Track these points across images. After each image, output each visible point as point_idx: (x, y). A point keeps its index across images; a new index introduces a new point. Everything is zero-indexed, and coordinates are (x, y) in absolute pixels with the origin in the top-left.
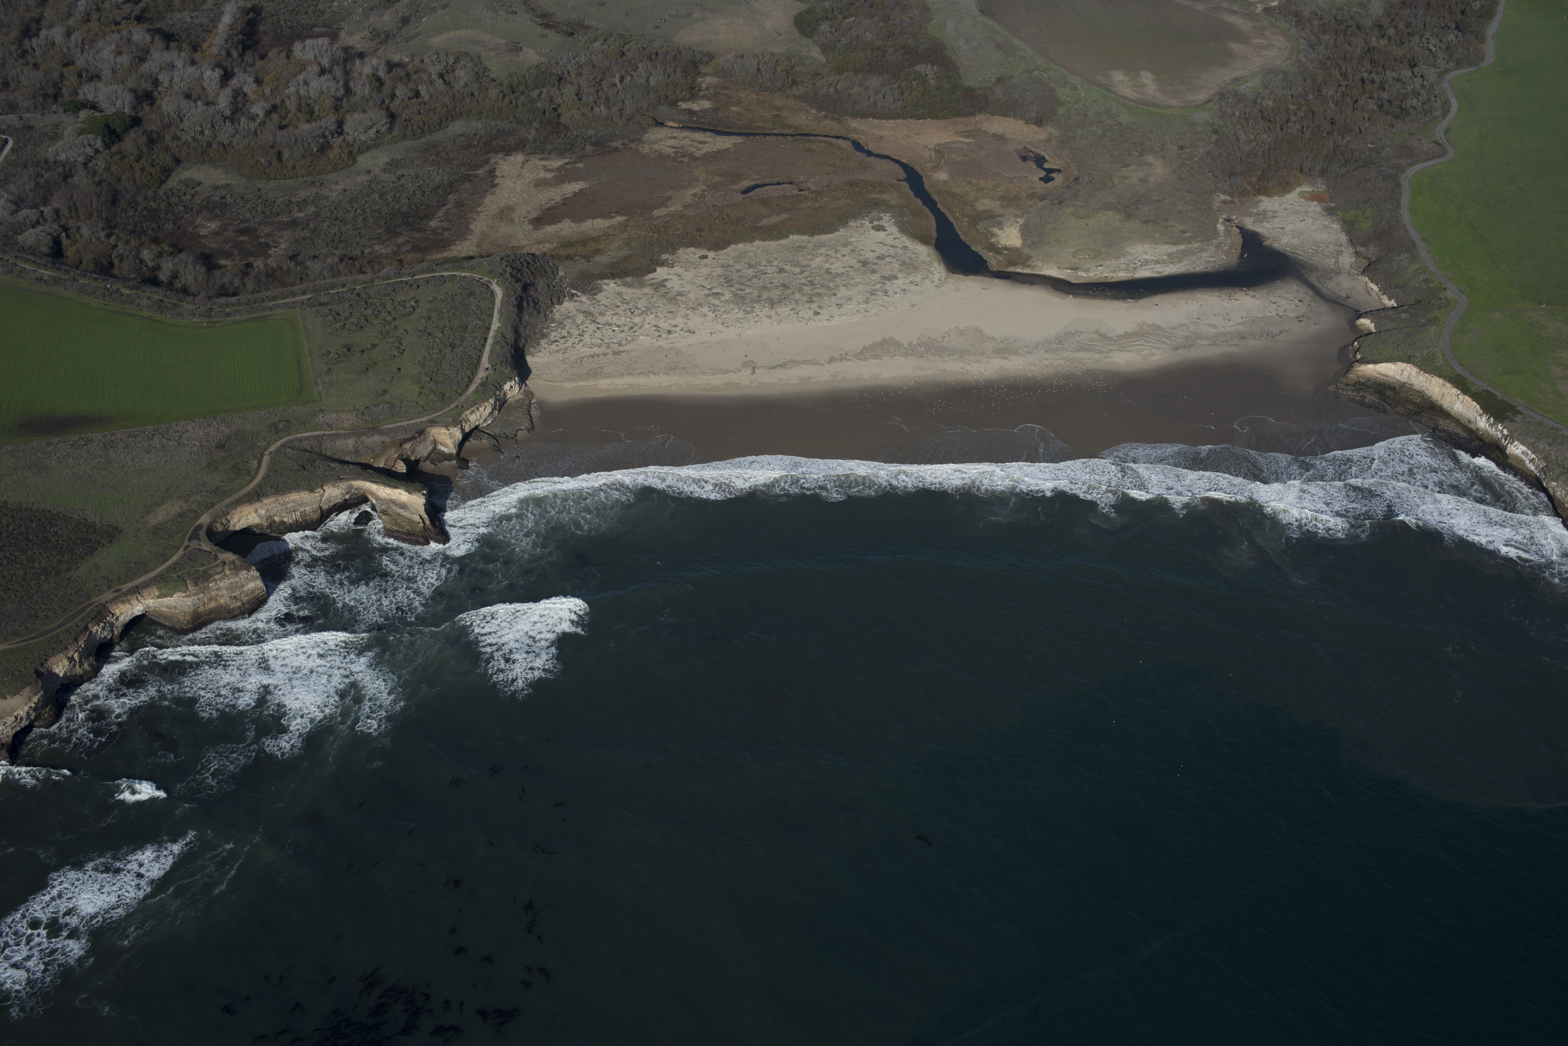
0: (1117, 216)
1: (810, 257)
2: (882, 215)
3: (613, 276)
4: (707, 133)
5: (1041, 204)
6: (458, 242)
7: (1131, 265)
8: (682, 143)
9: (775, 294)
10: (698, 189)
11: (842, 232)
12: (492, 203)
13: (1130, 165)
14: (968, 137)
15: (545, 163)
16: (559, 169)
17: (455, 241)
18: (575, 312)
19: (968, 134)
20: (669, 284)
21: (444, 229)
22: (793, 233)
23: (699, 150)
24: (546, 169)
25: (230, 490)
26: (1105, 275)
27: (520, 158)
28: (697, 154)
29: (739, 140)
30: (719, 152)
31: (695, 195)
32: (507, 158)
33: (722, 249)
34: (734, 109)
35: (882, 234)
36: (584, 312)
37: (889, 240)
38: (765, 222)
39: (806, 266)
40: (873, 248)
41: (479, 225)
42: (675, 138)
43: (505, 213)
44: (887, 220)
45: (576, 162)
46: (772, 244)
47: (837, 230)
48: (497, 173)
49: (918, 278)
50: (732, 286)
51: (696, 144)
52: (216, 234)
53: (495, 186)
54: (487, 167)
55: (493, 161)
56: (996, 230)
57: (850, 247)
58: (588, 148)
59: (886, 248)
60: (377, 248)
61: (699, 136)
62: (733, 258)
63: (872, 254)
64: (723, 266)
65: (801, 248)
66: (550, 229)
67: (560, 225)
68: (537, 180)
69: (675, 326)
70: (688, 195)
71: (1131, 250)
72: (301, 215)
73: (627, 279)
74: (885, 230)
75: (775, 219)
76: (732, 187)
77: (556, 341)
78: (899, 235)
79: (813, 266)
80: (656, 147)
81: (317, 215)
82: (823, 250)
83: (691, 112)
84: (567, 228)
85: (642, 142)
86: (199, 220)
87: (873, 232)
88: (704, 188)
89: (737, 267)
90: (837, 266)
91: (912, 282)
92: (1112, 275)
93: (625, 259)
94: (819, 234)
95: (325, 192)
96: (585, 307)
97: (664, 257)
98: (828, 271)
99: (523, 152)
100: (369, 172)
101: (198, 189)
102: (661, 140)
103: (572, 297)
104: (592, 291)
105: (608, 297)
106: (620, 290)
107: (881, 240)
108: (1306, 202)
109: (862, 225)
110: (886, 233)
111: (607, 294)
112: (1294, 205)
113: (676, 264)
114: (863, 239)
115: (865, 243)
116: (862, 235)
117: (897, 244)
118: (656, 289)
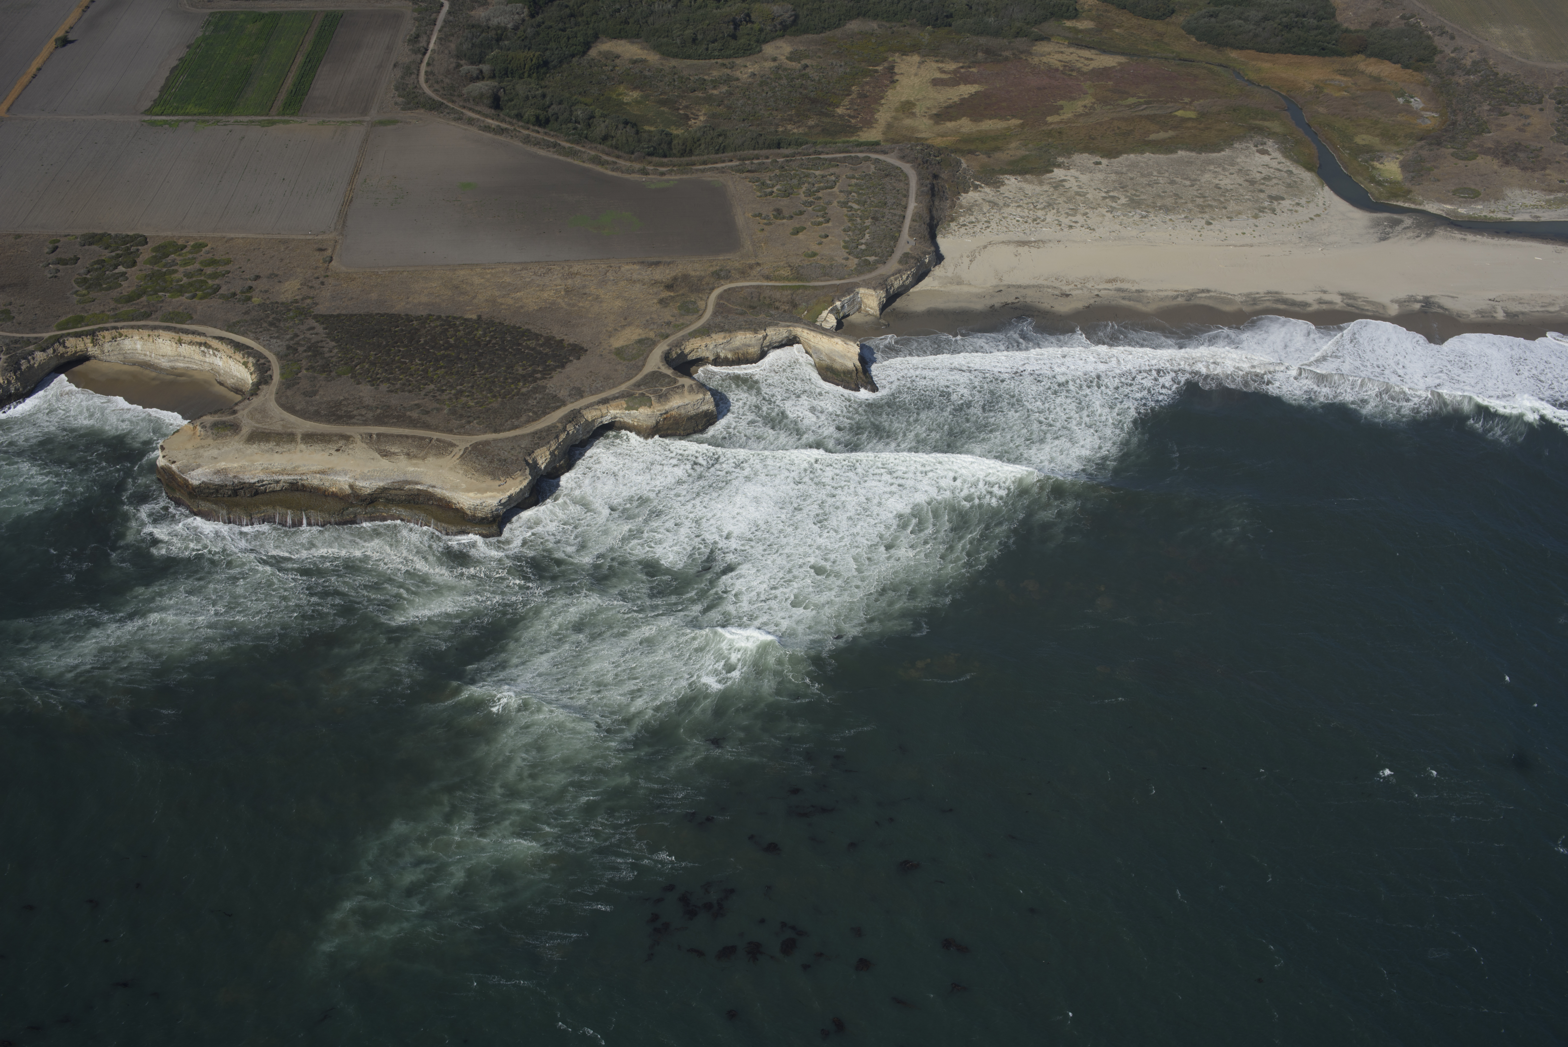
0: (1495, 161)
1: (1199, 172)
2: (1265, 140)
3: (1013, 173)
4: (1093, 51)
5: (1419, 144)
6: (865, 129)
7: (1509, 207)
8: (1069, 58)
9: (1169, 202)
10: (1088, 101)
11: (1227, 152)
12: (895, 96)
13: (1507, 114)
14: (1345, 75)
15: (940, 65)
16: (955, 72)
17: (861, 128)
18: (981, 201)
19: (1344, 73)
20: (1067, 185)
21: (849, 116)
22: (1182, 149)
23: (1085, 65)
24: (941, 71)
25: (683, 324)
26: (1484, 214)
27: (916, 58)
28: (1085, 69)
29: (1122, 59)
30: (1106, 69)
31: (1085, 106)
32: (904, 57)
33: (1115, 158)
34: (1117, 30)
35: (1266, 158)
36: (989, 202)
37: (1274, 164)
38: (1153, 137)
39: (1195, 180)
40: (1260, 169)
41: (883, 116)
42: (1062, 52)
43: (907, 107)
44: (1270, 145)
45: (970, 67)
46: (1162, 157)
47: (1223, 150)
48: (896, 70)
49: (1303, 201)
50: (1127, 191)
51: (1082, 60)
52: (637, 102)
53: (893, 82)
54: (886, 64)
55: (890, 59)
56: (1376, 164)
57: (1237, 167)
58: (980, 55)
59: (1272, 170)
60: (789, 127)
61: (1087, 53)
62: (1126, 166)
63: (1258, 175)
64: (1116, 173)
65: (1190, 163)
66: (950, 125)
67: (959, 122)
68: (933, 80)
69: (1076, 222)
70: (1079, 106)
71: (1510, 194)
72: (715, 92)
73: (1027, 176)
74: (1269, 154)
75: (1162, 135)
76: (1120, 102)
77: (965, 225)
78: (1283, 160)
79: (1203, 181)
80: (1045, 59)
81: (731, 94)
82: (1212, 167)
83: (1077, 31)
84: (966, 125)
85: (1031, 54)
86: (621, 89)
87: (1257, 154)
88: (1094, 100)
89: (1130, 175)
90: (1226, 182)
91: (1298, 204)
92: (1492, 215)
93: (1024, 158)
94: (1206, 152)
95: (738, 74)
96: (990, 198)
97: (1060, 160)
98: (1217, 187)
99: (919, 53)
100: (775, 59)
101: (617, 61)
102: (1049, 54)
103: (976, 187)
104: (997, 184)
105: (1011, 191)
106: (1021, 185)
107: (1266, 163)
109: (1247, 148)
110: (1270, 157)
111: (1009, 188)
113: (1072, 167)
114: (1249, 160)
115: (1251, 164)
116: (1247, 156)
117: (1282, 168)
118: (1055, 188)
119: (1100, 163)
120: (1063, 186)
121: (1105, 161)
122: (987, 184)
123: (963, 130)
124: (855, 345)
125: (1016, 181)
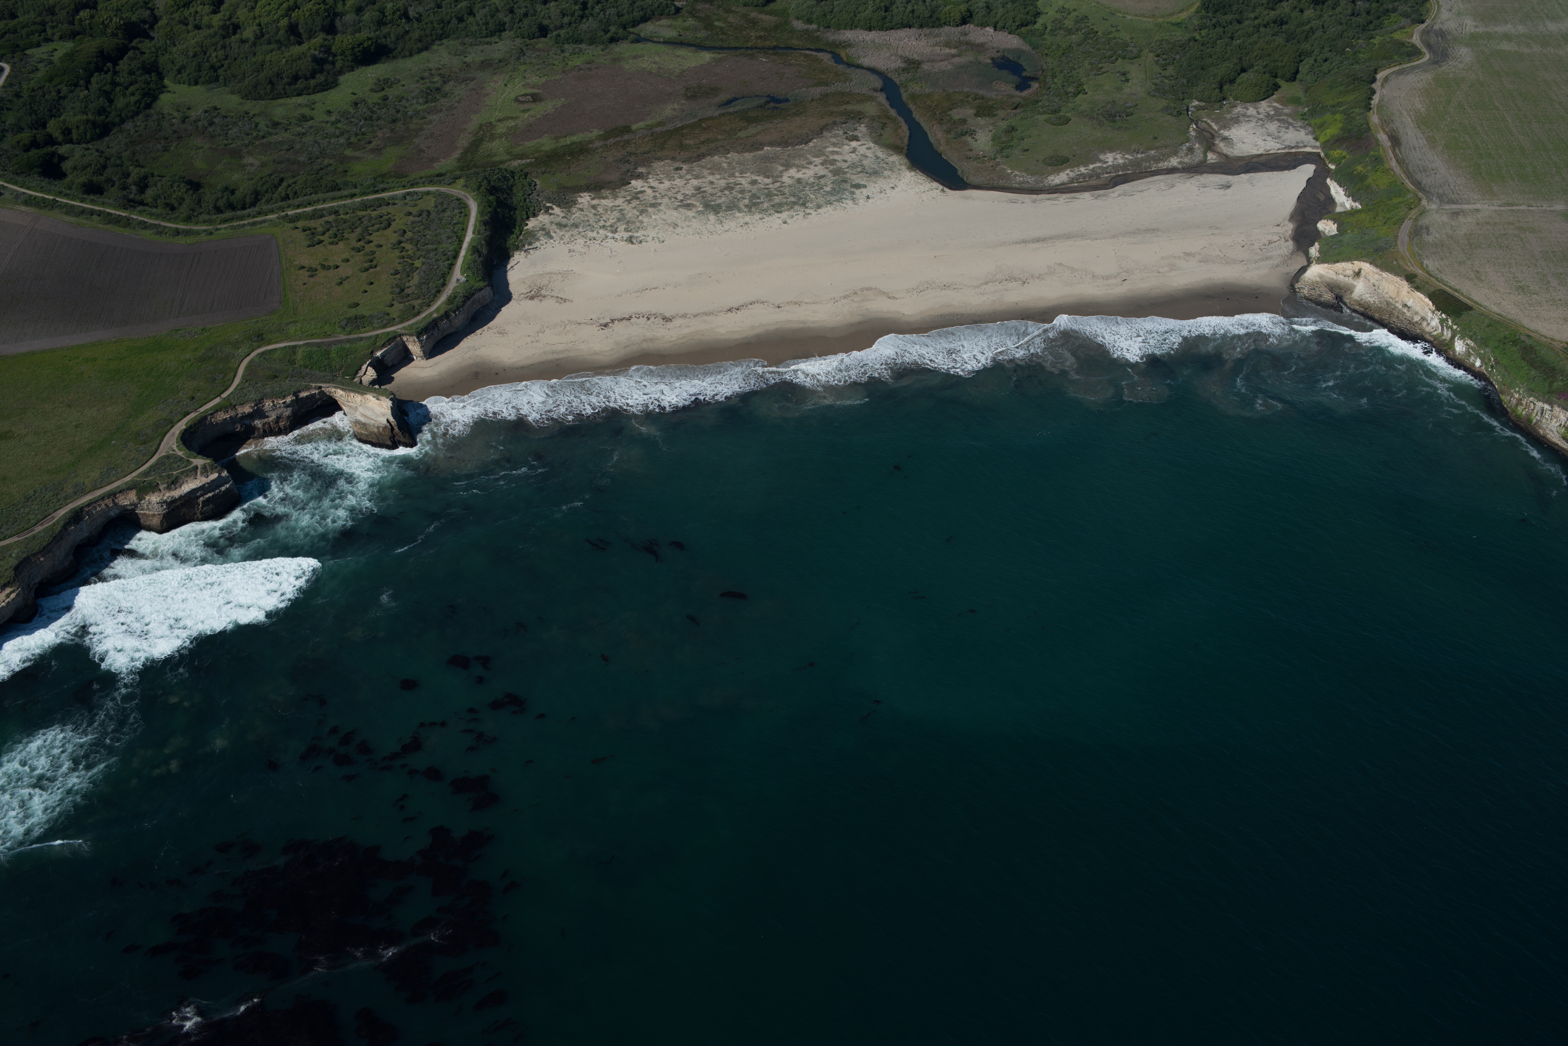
0: (1089, 124)
1: (783, 168)
2: (857, 125)
3: (588, 189)
6: (440, 159)
7: (1099, 171)
8: (665, 59)
10: (678, 103)
11: (815, 143)
13: (1105, 73)
14: (948, 47)
15: (527, 79)
17: (437, 158)
18: (549, 224)
19: (948, 45)
20: (642, 196)
21: (426, 146)
22: (768, 145)
23: (679, 66)
27: (503, 76)
28: (678, 71)
29: (721, 54)
30: (697, 67)
31: (674, 109)
32: (493, 76)
33: (697, 161)
34: (717, 24)
35: (855, 145)
36: (559, 224)
37: (862, 150)
38: (740, 135)
39: (777, 177)
40: (847, 157)
42: (658, 55)
43: (487, 130)
44: (861, 130)
46: (746, 156)
47: (811, 141)
48: (484, 91)
49: (887, 186)
50: (704, 197)
51: (676, 60)
53: (481, 103)
56: (968, 139)
57: (823, 158)
59: (859, 157)
61: (684, 53)
62: (708, 169)
63: (844, 163)
64: (696, 178)
65: (774, 159)
66: (530, 144)
67: (540, 141)
68: (519, 96)
70: (668, 109)
71: (1101, 157)
73: (602, 192)
74: (858, 140)
75: (751, 131)
76: (711, 100)
78: (872, 145)
80: (638, 63)
82: (796, 161)
88: (683, 102)
89: (710, 179)
90: (808, 175)
91: (879, 191)
94: (793, 145)
95: (314, 112)
96: (559, 219)
97: (639, 170)
98: (799, 182)
99: (507, 71)
100: (353, 92)
101: (188, 112)
102: (644, 56)
103: (547, 210)
104: (567, 203)
105: (582, 210)
106: (595, 202)
107: (854, 151)
108: (1280, 107)
109: (836, 136)
110: (859, 143)
111: (581, 206)
112: (1268, 109)
113: (650, 176)
114: (836, 149)
115: (837, 153)
116: (834, 145)
117: (869, 154)
118: (629, 202)
119: (681, 169)
120: (638, 198)
121: (685, 167)
122: (559, 206)
123: (544, 148)
124: (388, 400)
125: (588, 198)
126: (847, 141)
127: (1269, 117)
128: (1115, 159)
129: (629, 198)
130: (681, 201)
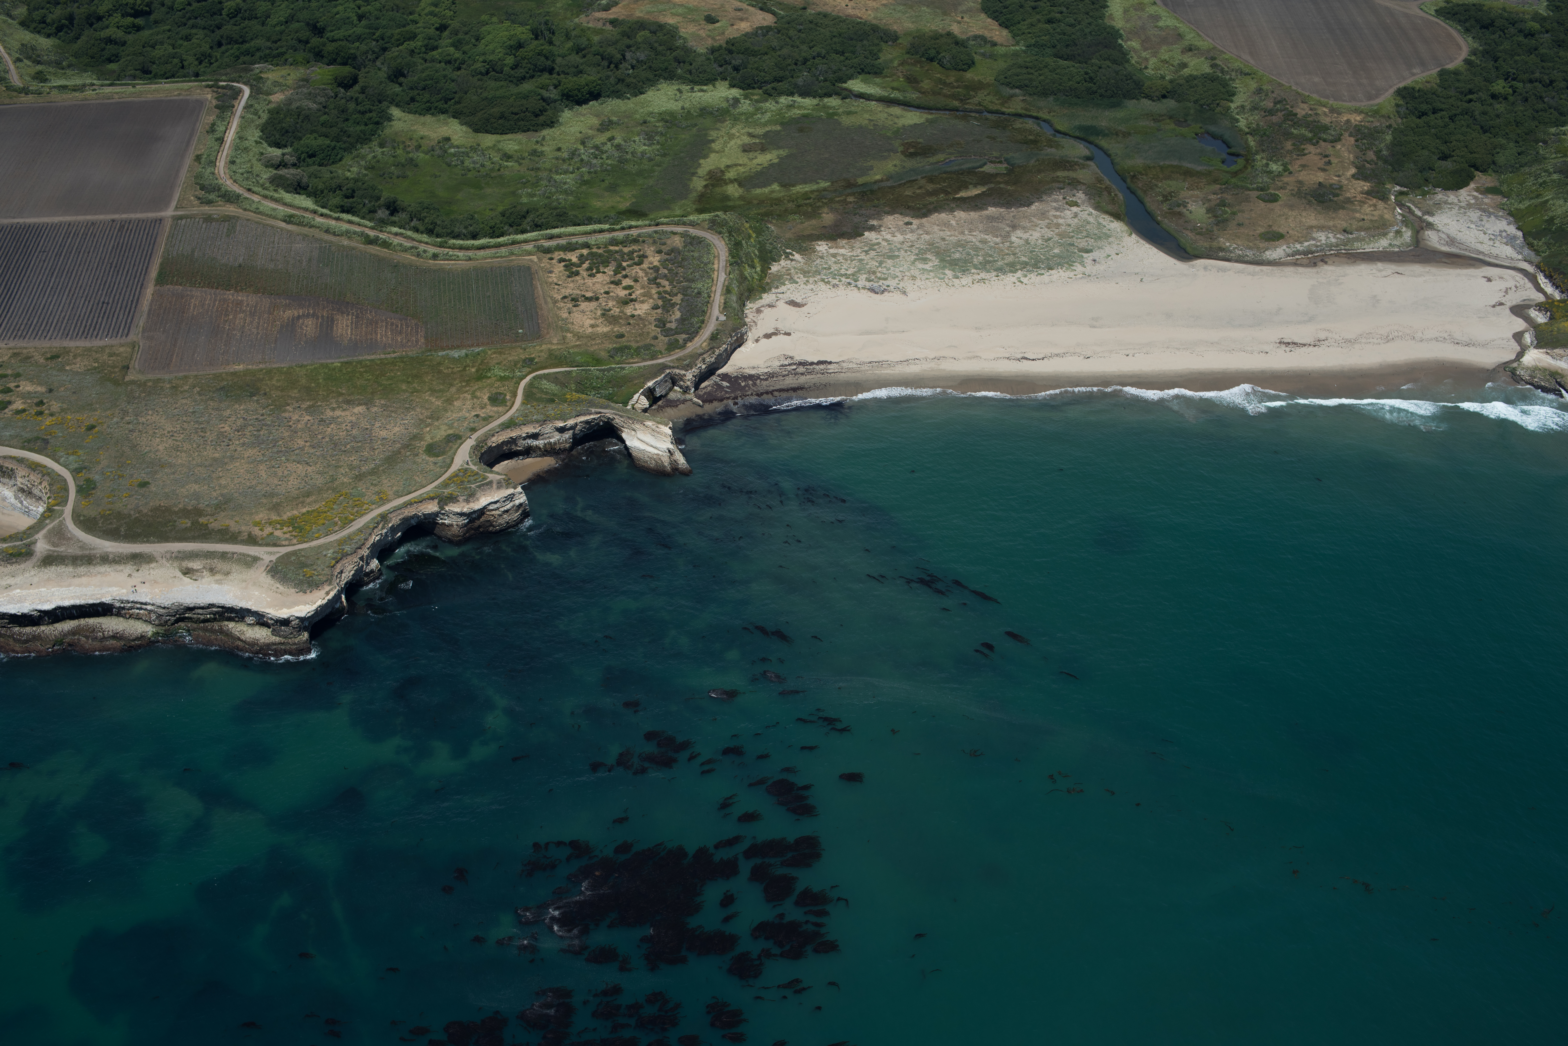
1: (1010, 228)
2: (1074, 191)
3: (824, 238)
7: (1315, 248)
8: (878, 117)
9: (979, 261)
10: (898, 160)
11: (1037, 206)
12: (707, 164)
13: (1308, 154)
14: (1151, 120)
15: (749, 130)
16: (764, 136)
17: (672, 199)
18: (793, 269)
20: (878, 248)
22: (992, 205)
23: (895, 123)
24: (750, 135)
25: (491, 417)
28: (895, 127)
29: (932, 115)
30: (914, 126)
31: (895, 166)
33: (926, 217)
35: (1075, 210)
36: (801, 269)
37: (1084, 216)
38: (963, 194)
40: (1070, 222)
41: (693, 185)
42: (871, 111)
44: (1079, 197)
45: (779, 130)
46: (972, 215)
47: (1032, 204)
49: (1113, 252)
50: (938, 252)
51: (892, 118)
53: (707, 149)
54: (695, 131)
55: (700, 125)
56: (1184, 210)
57: (1047, 221)
59: (1081, 222)
61: (896, 111)
62: (937, 226)
63: (1068, 227)
64: (927, 233)
65: (1000, 219)
67: (768, 188)
68: (744, 145)
70: (889, 165)
71: (1314, 234)
73: (838, 241)
74: (1078, 206)
75: (973, 192)
78: (1093, 211)
80: (854, 119)
81: (538, 170)
82: (1022, 222)
84: (777, 190)
88: (904, 159)
89: (941, 235)
90: (1036, 237)
91: (1107, 255)
93: (836, 223)
94: (1015, 207)
96: (801, 266)
97: (871, 222)
99: (728, 118)
102: (858, 113)
103: (788, 256)
104: (806, 251)
105: (822, 258)
106: (832, 251)
107: (1076, 215)
108: (1480, 196)
109: (1056, 201)
110: (1079, 209)
111: (820, 254)
112: (1468, 198)
113: (882, 229)
114: (1058, 213)
115: (1060, 217)
116: (1057, 209)
117: (1091, 219)
118: (866, 252)
119: (911, 224)
120: (875, 250)
121: (916, 222)
122: (798, 252)
124: (667, 427)
125: (826, 247)
126: (1067, 207)
127: (1469, 206)
128: (1328, 238)
129: (866, 249)
130: (917, 255)
